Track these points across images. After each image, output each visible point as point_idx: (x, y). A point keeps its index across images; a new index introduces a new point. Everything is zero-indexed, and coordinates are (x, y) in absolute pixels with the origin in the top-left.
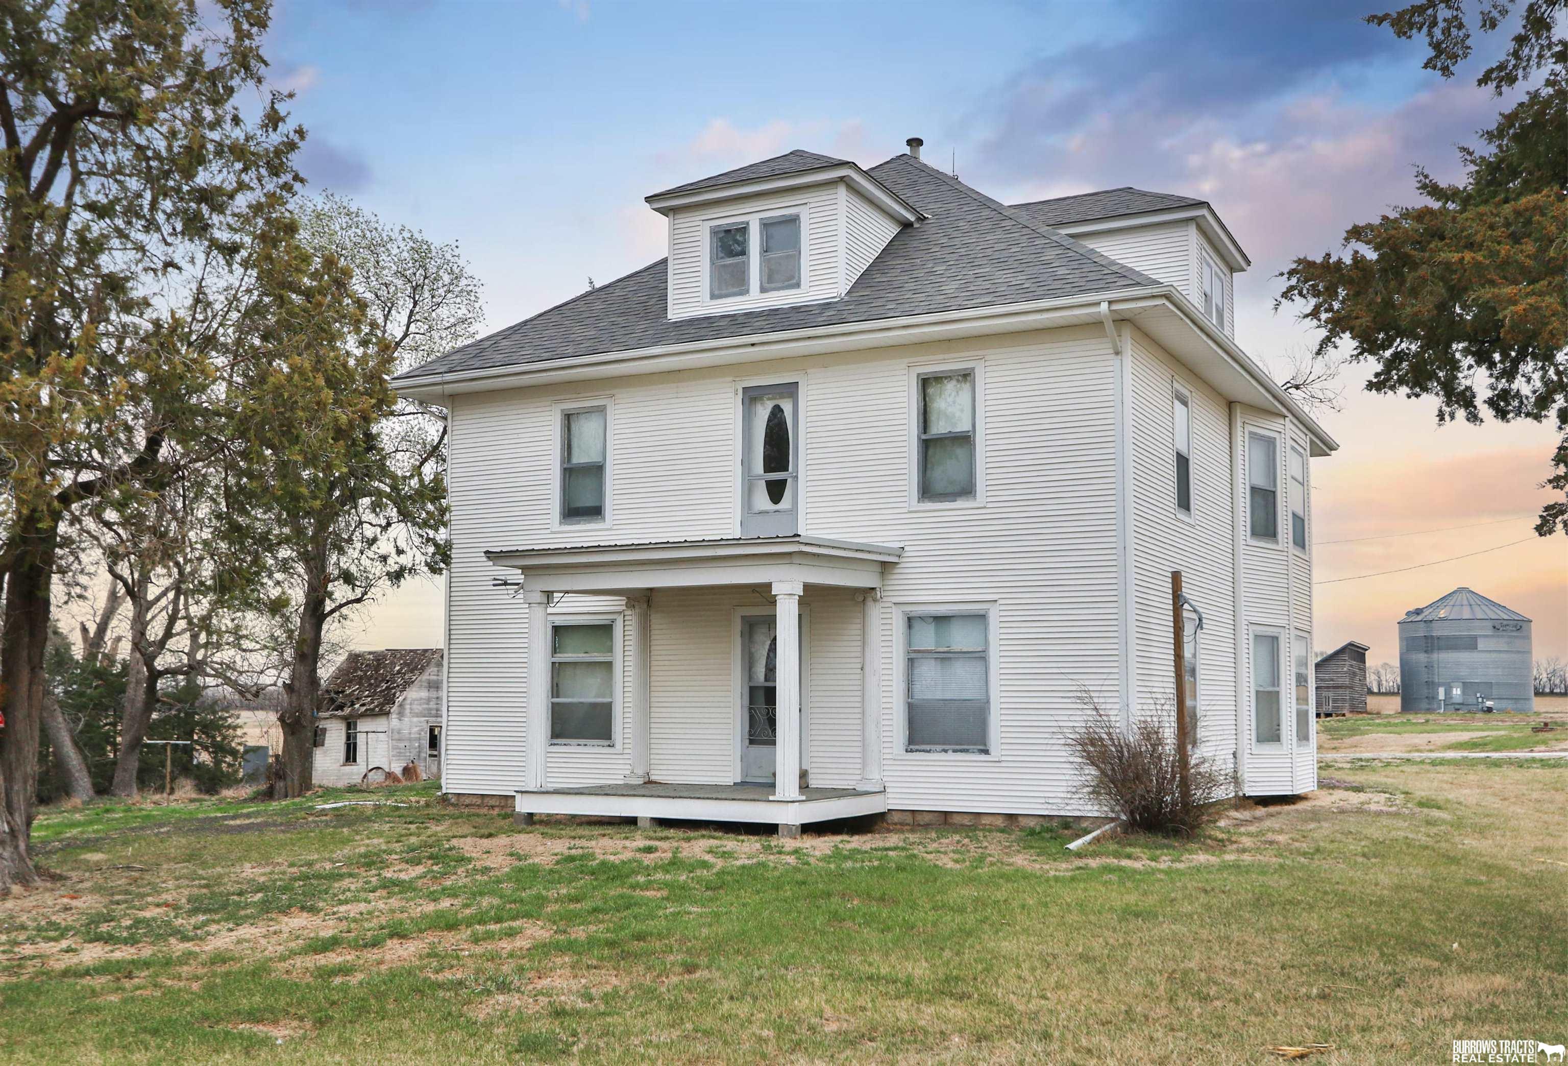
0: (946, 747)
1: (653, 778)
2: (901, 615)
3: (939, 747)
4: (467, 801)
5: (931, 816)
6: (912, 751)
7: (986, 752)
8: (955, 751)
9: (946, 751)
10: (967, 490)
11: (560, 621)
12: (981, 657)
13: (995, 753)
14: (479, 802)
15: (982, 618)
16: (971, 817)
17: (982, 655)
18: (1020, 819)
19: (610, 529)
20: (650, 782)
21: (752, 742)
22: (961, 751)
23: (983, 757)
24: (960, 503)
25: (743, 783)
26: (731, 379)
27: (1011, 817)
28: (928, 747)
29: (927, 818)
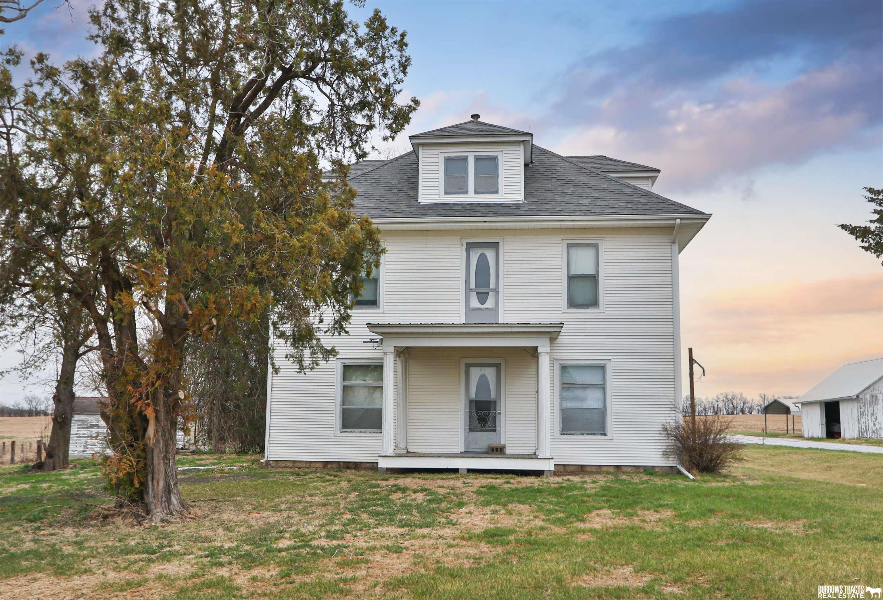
0: (583, 432)
1: (410, 450)
2: (558, 365)
3: (579, 433)
4: (284, 465)
5: (574, 467)
6: (564, 434)
7: (605, 435)
8: (588, 434)
9: (583, 434)
10: (594, 303)
11: (348, 363)
12: (603, 387)
13: (609, 436)
14: (291, 465)
15: (602, 368)
16: (596, 467)
17: (603, 386)
18: (623, 468)
19: (383, 313)
20: (408, 452)
21: (471, 430)
22: (591, 434)
23: (603, 437)
24: (590, 310)
25: (465, 452)
26: (459, 237)
27: (618, 467)
28: (573, 433)
29: (572, 469)
